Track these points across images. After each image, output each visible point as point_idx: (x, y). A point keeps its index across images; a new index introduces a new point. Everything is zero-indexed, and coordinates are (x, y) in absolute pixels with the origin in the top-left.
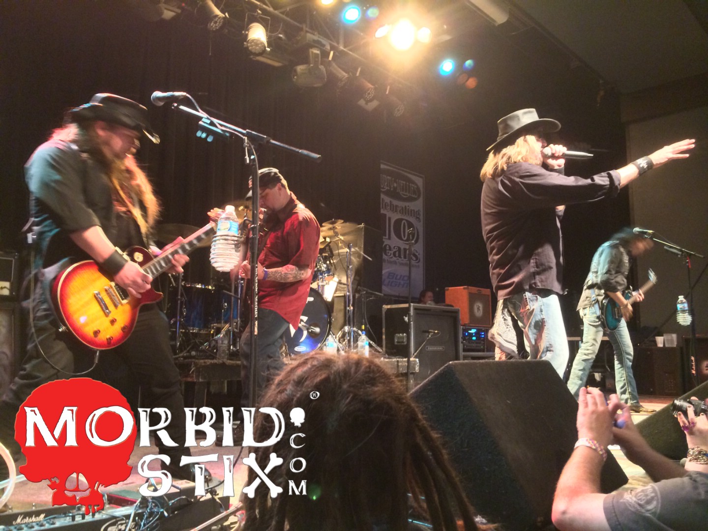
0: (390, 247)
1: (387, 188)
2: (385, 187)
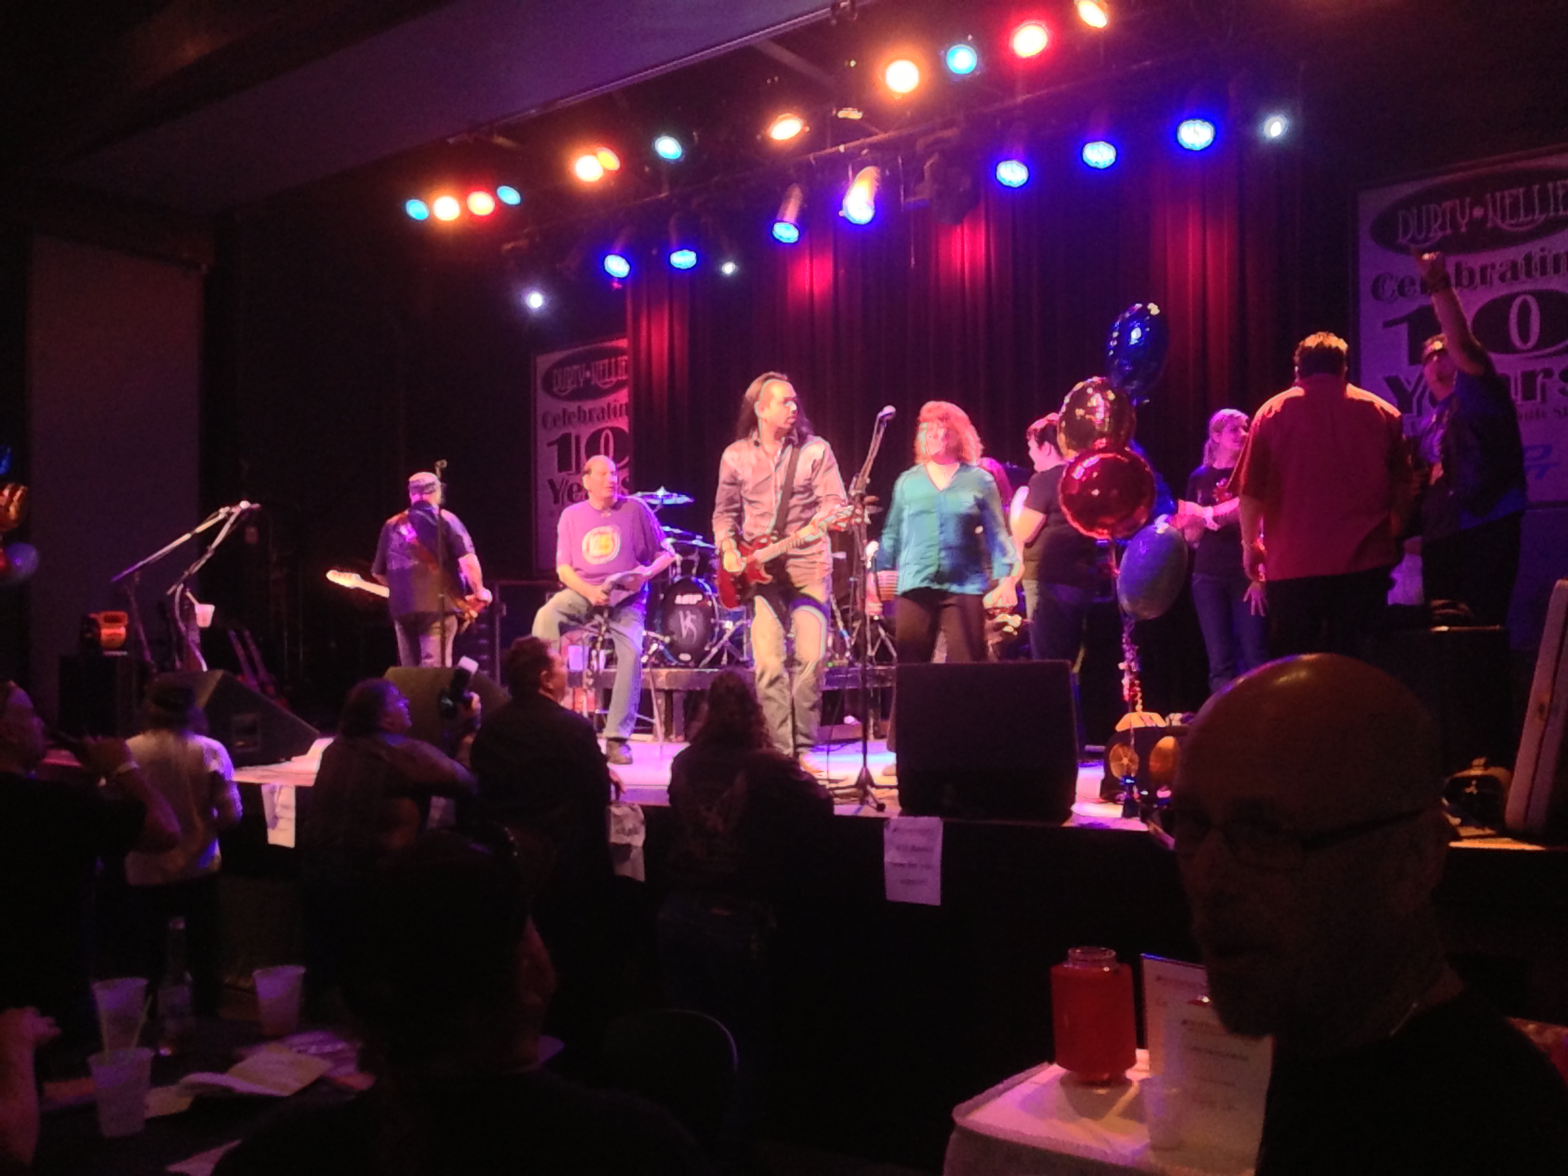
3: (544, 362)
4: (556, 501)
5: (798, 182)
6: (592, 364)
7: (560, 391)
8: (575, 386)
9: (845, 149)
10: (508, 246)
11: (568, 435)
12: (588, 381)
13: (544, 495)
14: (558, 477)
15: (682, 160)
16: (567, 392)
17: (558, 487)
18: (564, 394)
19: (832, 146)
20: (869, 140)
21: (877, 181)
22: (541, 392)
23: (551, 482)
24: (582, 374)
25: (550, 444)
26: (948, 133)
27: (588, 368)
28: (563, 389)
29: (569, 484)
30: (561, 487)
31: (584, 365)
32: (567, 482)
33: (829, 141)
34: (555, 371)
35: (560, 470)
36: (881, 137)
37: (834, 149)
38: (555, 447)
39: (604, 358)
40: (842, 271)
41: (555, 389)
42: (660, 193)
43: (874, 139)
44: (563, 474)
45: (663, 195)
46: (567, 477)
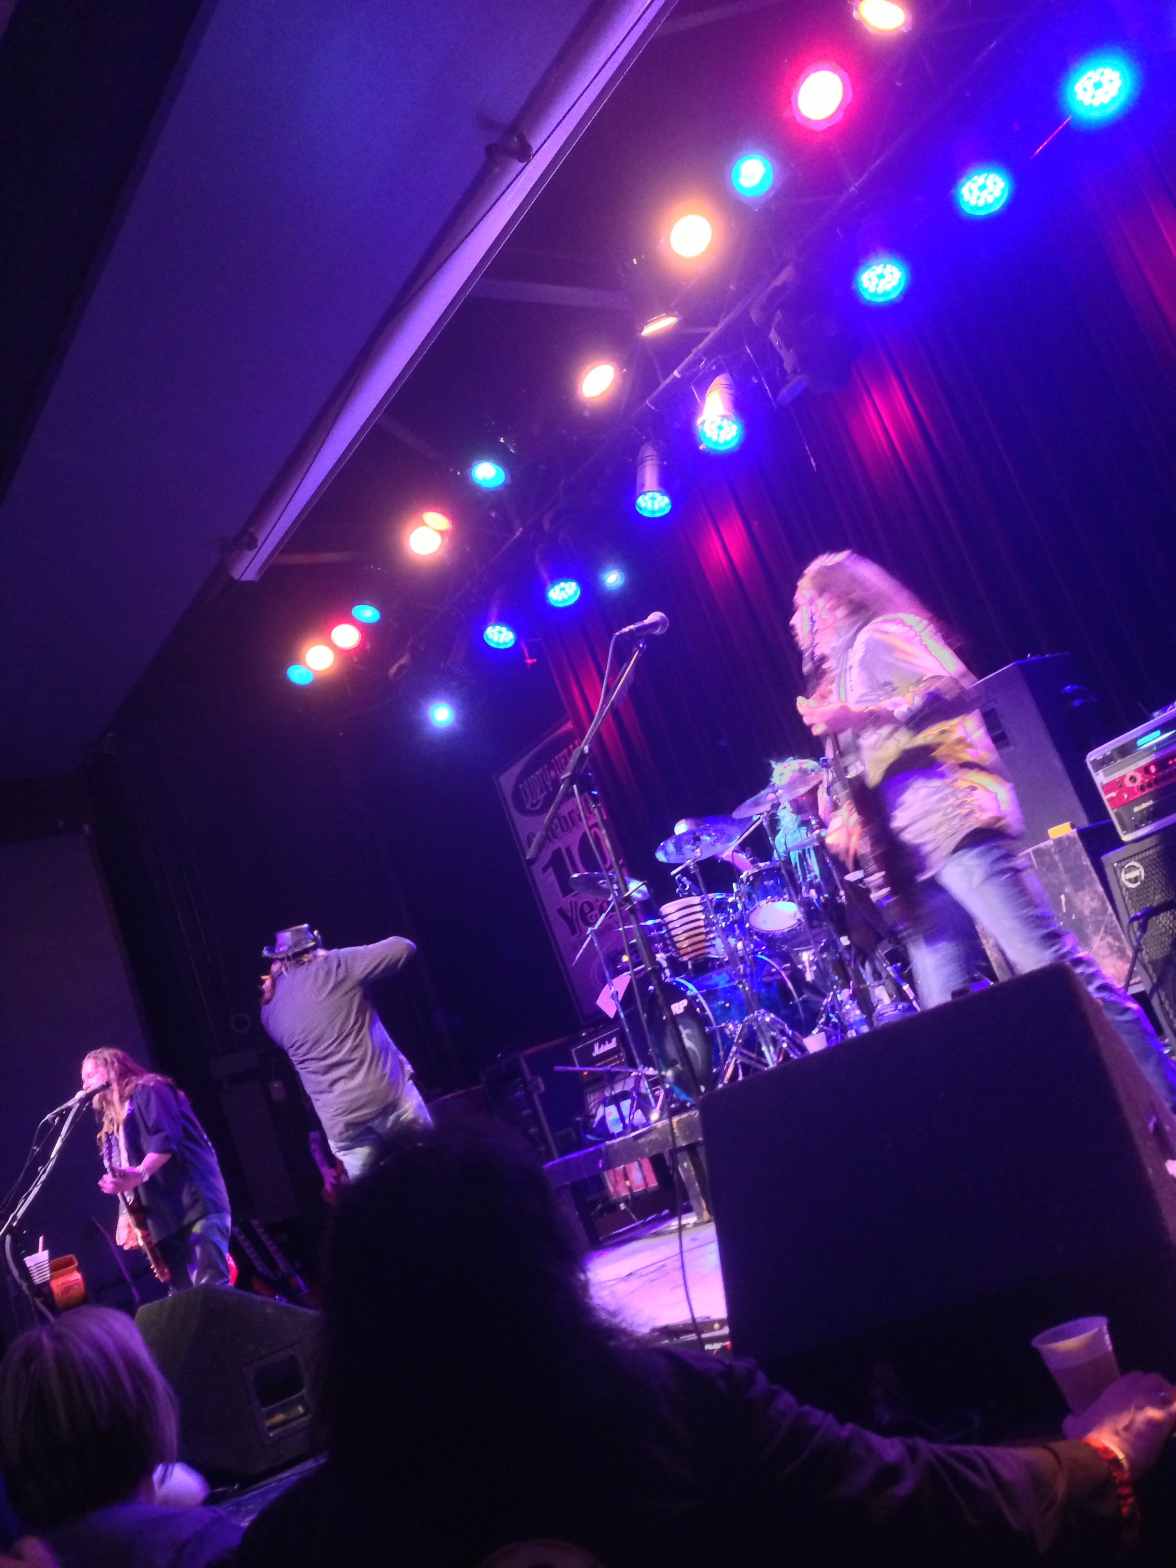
0: (589, 904)
1: (542, 796)
2: (539, 798)
3: (507, 780)
4: (574, 932)
5: (648, 439)
6: (553, 761)
7: (533, 805)
8: (545, 793)
9: (679, 373)
10: (393, 670)
11: (559, 850)
13: (560, 928)
14: (565, 902)
15: (509, 482)
16: (540, 805)
17: (569, 914)
18: (537, 808)
19: (665, 378)
20: (700, 346)
21: (729, 387)
22: (515, 814)
23: (561, 911)
24: (547, 778)
25: (545, 870)
26: (779, 281)
27: (551, 767)
28: (535, 801)
29: (579, 904)
31: (545, 766)
32: (576, 903)
33: (659, 373)
34: (521, 786)
35: (565, 895)
36: (714, 332)
37: (668, 380)
38: (551, 870)
39: (561, 750)
40: (755, 523)
41: (528, 806)
42: (514, 533)
43: (707, 340)
44: (569, 897)
45: (518, 534)
46: (574, 900)
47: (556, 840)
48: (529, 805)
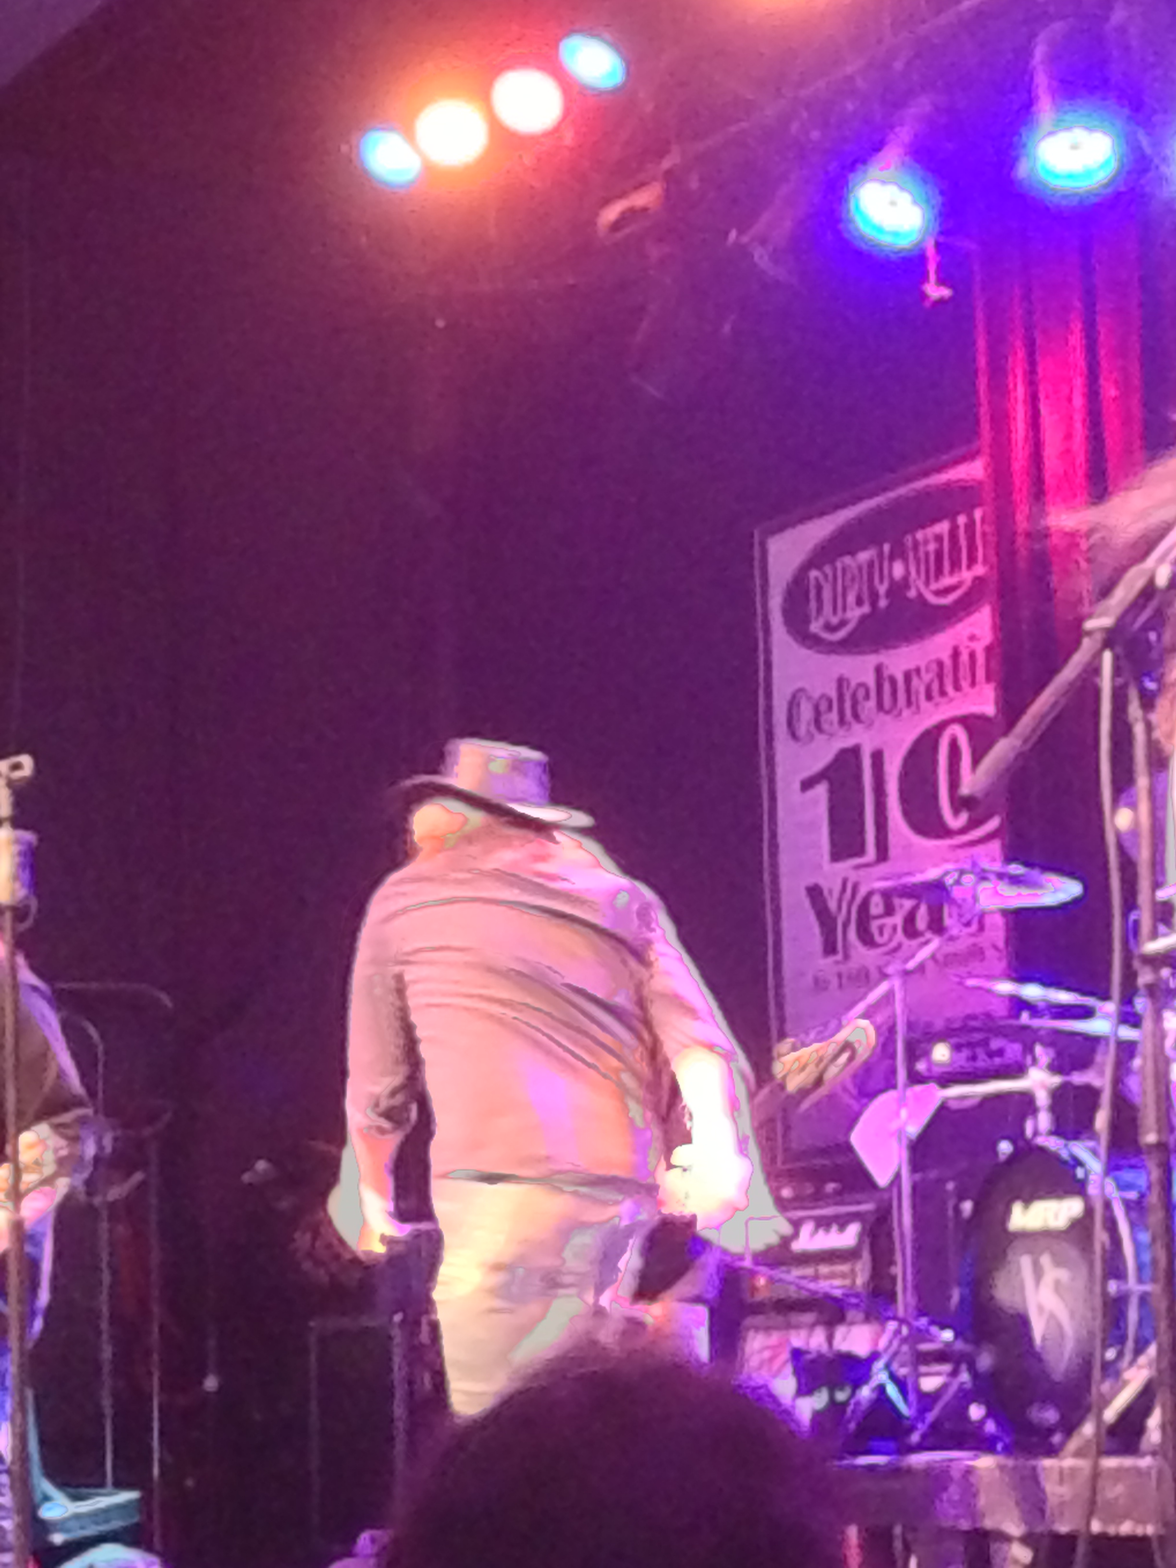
6: (908, 540)
7: (830, 628)
8: (866, 609)
12: (898, 589)
30: (840, 907)
31: (886, 548)
35: (836, 857)
47: (857, 727)
48: (821, 621)
